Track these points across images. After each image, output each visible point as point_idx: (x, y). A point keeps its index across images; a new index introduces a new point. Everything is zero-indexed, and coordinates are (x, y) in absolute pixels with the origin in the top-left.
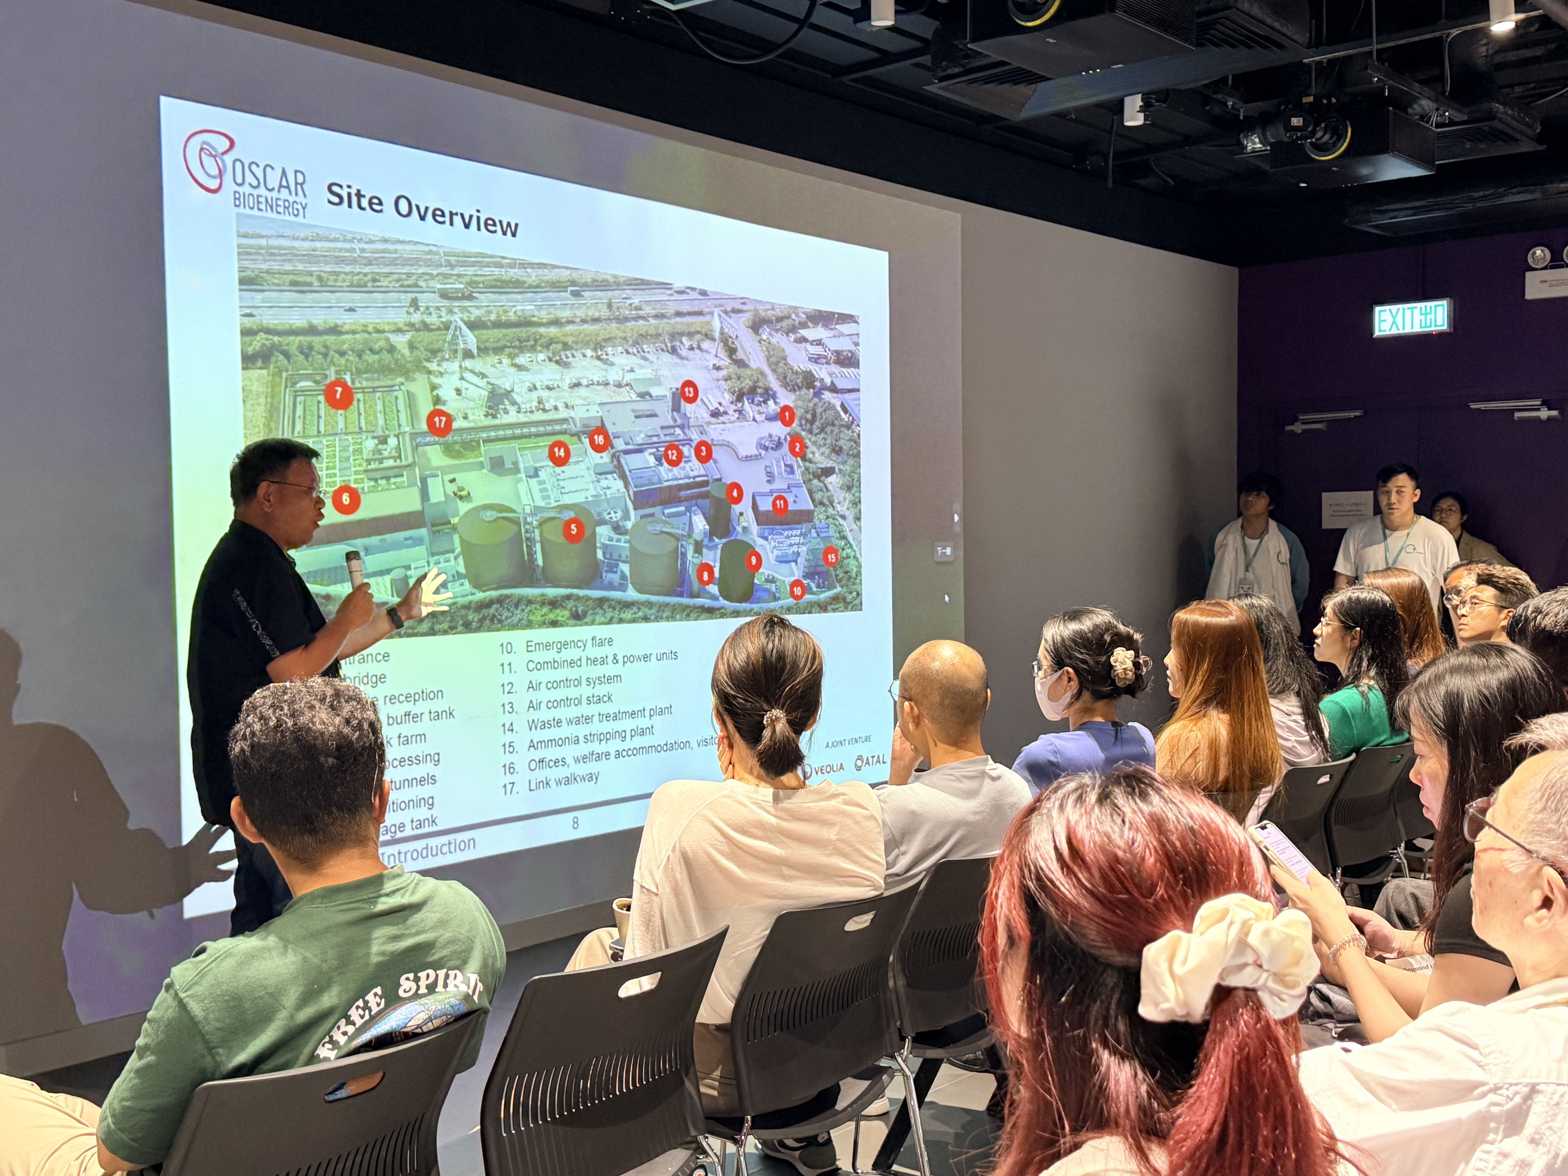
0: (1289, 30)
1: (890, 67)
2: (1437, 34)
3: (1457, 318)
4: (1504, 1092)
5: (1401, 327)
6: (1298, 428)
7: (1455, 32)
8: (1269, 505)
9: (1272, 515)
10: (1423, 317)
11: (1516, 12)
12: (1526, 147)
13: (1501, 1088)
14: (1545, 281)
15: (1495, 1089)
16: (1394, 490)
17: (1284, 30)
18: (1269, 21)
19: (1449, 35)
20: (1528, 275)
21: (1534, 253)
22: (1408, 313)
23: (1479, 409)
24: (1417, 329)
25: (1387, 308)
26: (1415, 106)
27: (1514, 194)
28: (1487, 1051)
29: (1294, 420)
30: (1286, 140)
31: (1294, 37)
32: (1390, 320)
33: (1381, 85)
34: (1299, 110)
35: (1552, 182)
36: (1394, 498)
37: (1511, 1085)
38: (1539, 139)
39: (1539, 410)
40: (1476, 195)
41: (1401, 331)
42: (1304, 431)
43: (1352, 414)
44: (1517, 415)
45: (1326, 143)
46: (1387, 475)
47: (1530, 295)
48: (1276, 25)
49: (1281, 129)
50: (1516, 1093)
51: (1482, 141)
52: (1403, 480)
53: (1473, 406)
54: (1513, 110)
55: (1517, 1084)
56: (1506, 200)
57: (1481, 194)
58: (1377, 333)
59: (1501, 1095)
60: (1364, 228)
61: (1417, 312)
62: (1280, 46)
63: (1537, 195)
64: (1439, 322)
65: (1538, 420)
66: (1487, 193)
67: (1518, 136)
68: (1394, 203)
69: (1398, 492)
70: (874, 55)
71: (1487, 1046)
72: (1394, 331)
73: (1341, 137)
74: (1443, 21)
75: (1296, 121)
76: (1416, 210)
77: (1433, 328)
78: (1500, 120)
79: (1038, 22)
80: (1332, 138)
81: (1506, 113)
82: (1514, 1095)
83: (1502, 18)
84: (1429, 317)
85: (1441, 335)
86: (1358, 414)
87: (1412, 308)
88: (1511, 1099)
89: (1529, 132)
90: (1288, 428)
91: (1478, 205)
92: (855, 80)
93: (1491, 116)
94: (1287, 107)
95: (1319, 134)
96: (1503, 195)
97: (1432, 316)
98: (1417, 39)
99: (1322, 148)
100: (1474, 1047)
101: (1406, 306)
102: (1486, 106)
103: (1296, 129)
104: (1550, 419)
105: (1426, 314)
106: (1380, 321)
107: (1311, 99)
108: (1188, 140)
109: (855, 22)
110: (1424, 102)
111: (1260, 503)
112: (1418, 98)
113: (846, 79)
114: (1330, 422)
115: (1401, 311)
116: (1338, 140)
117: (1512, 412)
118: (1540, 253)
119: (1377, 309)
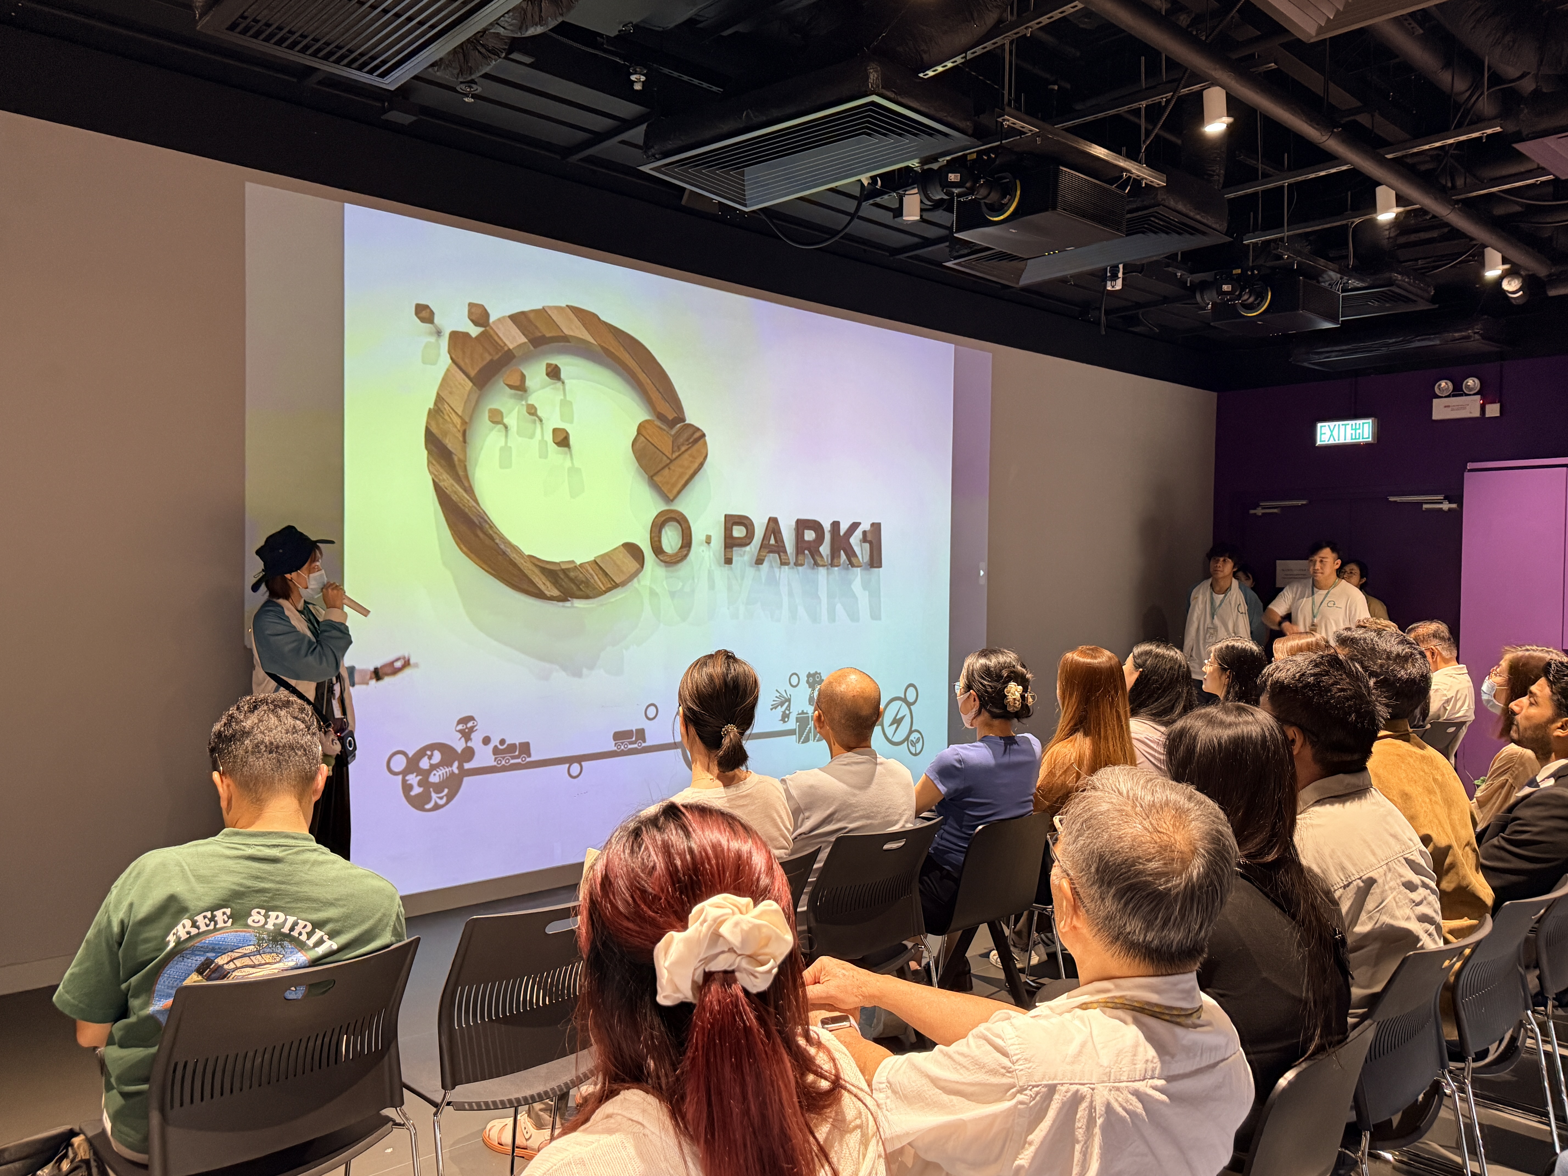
0: (1210, 221)
1: (930, 249)
2: (1344, 222)
3: (1380, 432)
4: (1027, 1092)
5: (1336, 439)
6: (1259, 512)
7: (1357, 221)
8: (1234, 567)
9: (1235, 575)
10: (1353, 432)
11: (1397, 206)
12: (1423, 306)
13: (1026, 1089)
14: (1449, 406)
15: (1021, 1091)
16: (1319, 559)
17: (1205, 221)
18: (1192, 214)
19: (1352, 223)
20: (1435, 401)
21: (1440, 385)
22: (1342, 428)
23: (1395, 502)
24: (1349, 440)
25: (1326, 424)
26: (1325, 276)
27: (1419, 340)
28: (1015, 1058)
29: (1256, 506)
30: (1218, 301)
31: (1214, 226)
32: (1328, 433)
33: (1291, 260)
34: (1229, 280)
35: (1448, 332)
36: (1318, 566)
37: (1034, 1087)
38: (1433, 300)
39: (1441, 503)
40: (1391, 341)
41: (1337, 442)
42: (1263, 514)
43: (1300, 503)
44: (1425, 506)
45: (1252, 303)
46: (1316, 549)
47: (1435, 416)
48: (1198, 217)
49: (1214, 293)
50: (1037, 1094)
51: (1387, 302)
52: (1327, 553)
53: (1392, 499)
54: (1409, 278)
55: (1038, 1086)
56: (1413, 345)
57: (1394, 340)
58: (1318, 443)
59: (1026, 1095)
60: (1306, 364)
61: (1349, 427)
62: (1204, 233)
63: (1438, 342)
64: (1366, 436)
65: (1441, 510)
66: (1398, 340)
67: (1414, 298)
68: (1327, 347)
69: (1321, 561)
70: (916, 240)
71: (1015, 1055)
72: (1332, 442)
73: (1263, 298)
74: (1349, 212)
75: (1226, 288)
76: (1343, 352)
77: (1361, 440)
78: (1399, 287)
79: (1002, 217)
80: (1256, 300)
81: (1404, 281)
82: (1036, 1095)
83: (1387, 209)
84: (1358, 431)
85: (1367, 445)
86: (1304, 502)
87: (1345, 425)
88: (1034, 1099)
89: (1425, 295)
90: (1252, 512)
91: (1392, 349)
92: (908, 257)
93: (1391, 283)
94: (1221, 277)
95: (1246, 297)
96: (1410, 342)
97: (1360, 431)
98: (1329, 226)
99: (1250, 307)
100: (1005, 1054)
101: (1341, 423)
102: (1387, 275)
103: (1227, 293)
104: (1450, 510)
105: (1356, 429)
106: (1321, 434)
107: (1239, 271)
108: (1166, 299)
109: (894, 217)
110: (1332, 273)
111: (1226, 567)
112: (1324, 271)
113: (902, 257)
114: (1283, 508)
115: (1337, 427)
116: (1261, 301)
117: (1420, 504)
118: (1445, 385)
119: (1319, 425)
